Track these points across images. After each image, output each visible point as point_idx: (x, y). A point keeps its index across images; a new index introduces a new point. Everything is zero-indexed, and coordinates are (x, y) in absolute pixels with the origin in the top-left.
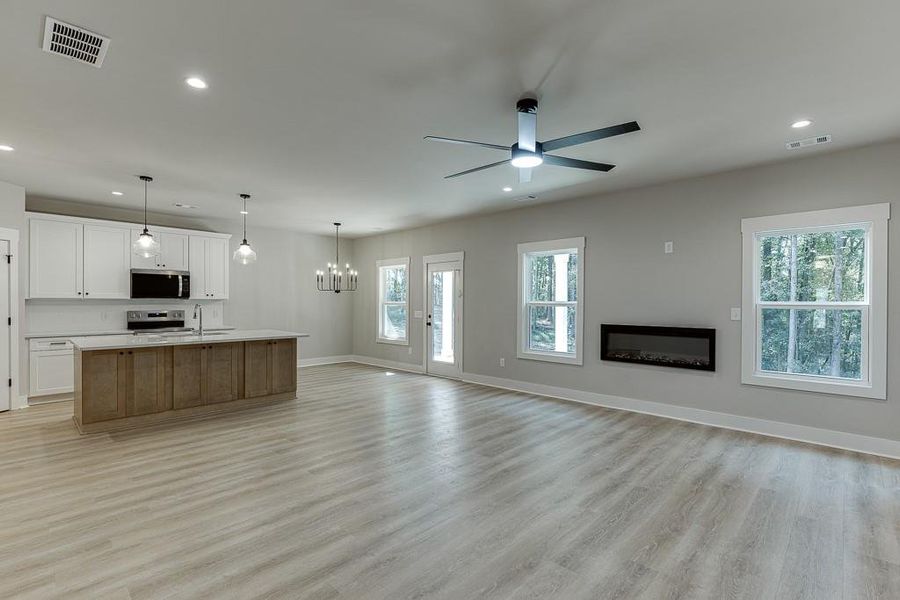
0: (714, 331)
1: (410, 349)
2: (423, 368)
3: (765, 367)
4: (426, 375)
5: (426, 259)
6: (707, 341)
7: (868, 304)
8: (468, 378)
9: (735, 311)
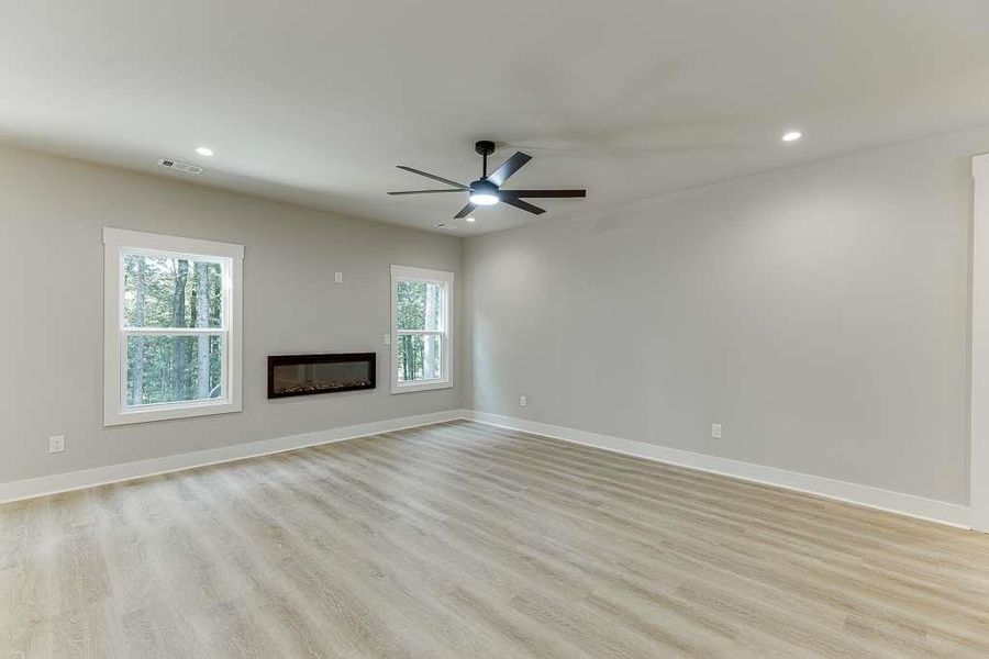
0: (374, 355)
6: (369, 364)
7: (443, 331)
9: (387, 336)
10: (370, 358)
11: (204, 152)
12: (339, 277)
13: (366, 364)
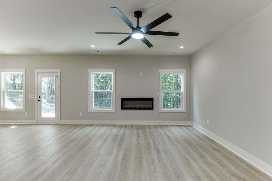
0: (153, 99)
1: (26, 113)
2: (36, 121)
3: (164, 107)
4: (38, 124)
5: (37, 71)
6: (151, 101)
7: (182, 91)
8: (63, 122)
9: (158, 93)
10: (152, 100)
11: (93, 46)
12: (141, 75)
13: (151, 102)
